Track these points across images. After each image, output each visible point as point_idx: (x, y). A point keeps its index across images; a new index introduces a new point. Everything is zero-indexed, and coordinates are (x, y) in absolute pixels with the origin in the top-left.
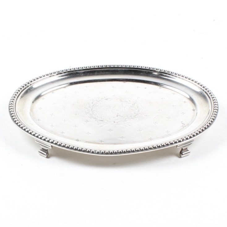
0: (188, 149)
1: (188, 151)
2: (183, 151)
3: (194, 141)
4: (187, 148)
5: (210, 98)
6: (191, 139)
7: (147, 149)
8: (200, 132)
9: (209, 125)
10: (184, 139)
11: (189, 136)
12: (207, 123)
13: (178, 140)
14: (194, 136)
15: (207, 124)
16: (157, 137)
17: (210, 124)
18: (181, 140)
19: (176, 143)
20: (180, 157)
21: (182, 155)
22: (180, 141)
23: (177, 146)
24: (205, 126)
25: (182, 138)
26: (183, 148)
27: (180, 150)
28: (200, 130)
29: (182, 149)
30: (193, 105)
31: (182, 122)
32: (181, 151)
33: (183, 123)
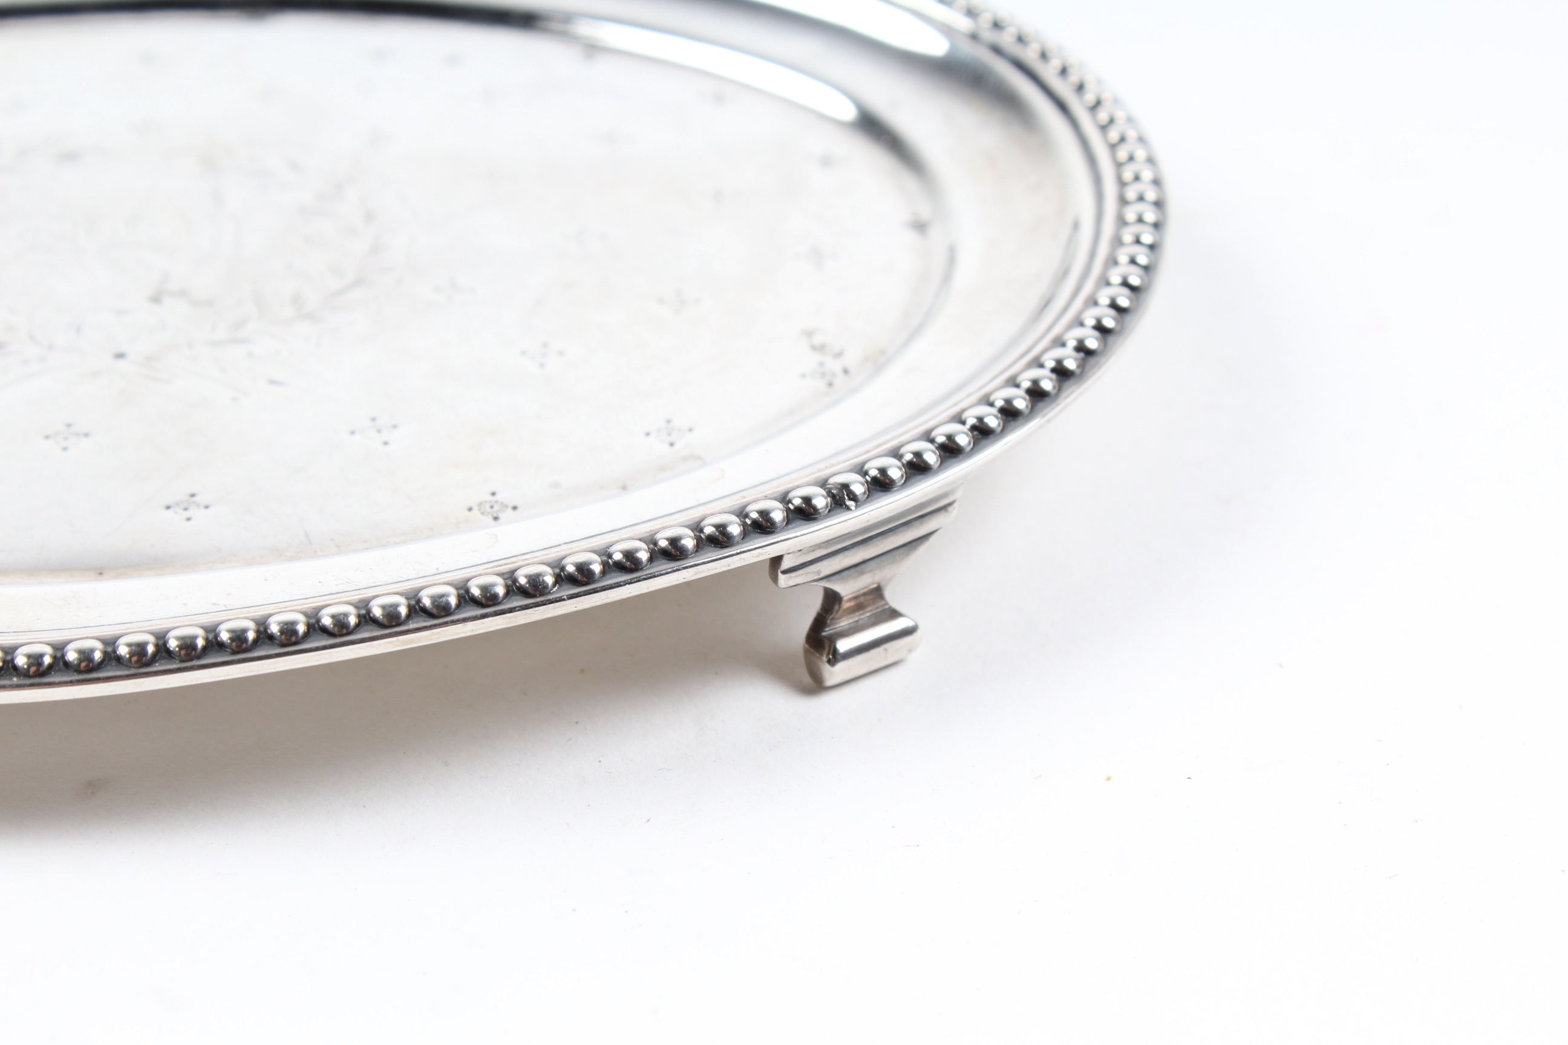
0: (893, 598)
1: (894, 614)
2: (844, 623)
3: (954, 511)
4: (877, 592)
5: (1062, 107)
6: (923, 489)
7: (439, 613)
8: (1009, 414)
9: (1092, 344)
10: (845, 486)
11: (896, 454)
12: (1070, 327)
13: (784, 499)
14: (950, 451)
15: (1078, 333)
16: (556, 485)
17: (1101, 329)
18: (821, 502)
19: (763, 526)
20: (816, 686)
21: (835, 658)
22: (805, 513)
23: (776, 561)
24: (1058, 353)
25: (823, 484)
26: (846, 589)
27: (814, 605)
28: (1010, 392)
29: (831, 599)
30: (908, 180)
31: (809, 334)
32: (819, 623)
33: (818, 340)
